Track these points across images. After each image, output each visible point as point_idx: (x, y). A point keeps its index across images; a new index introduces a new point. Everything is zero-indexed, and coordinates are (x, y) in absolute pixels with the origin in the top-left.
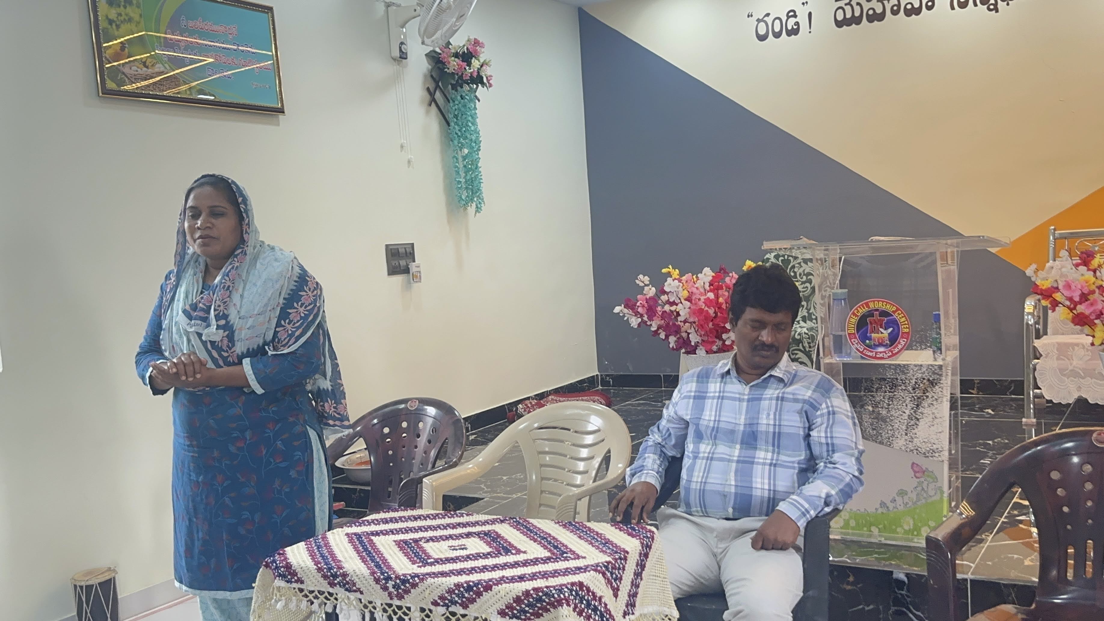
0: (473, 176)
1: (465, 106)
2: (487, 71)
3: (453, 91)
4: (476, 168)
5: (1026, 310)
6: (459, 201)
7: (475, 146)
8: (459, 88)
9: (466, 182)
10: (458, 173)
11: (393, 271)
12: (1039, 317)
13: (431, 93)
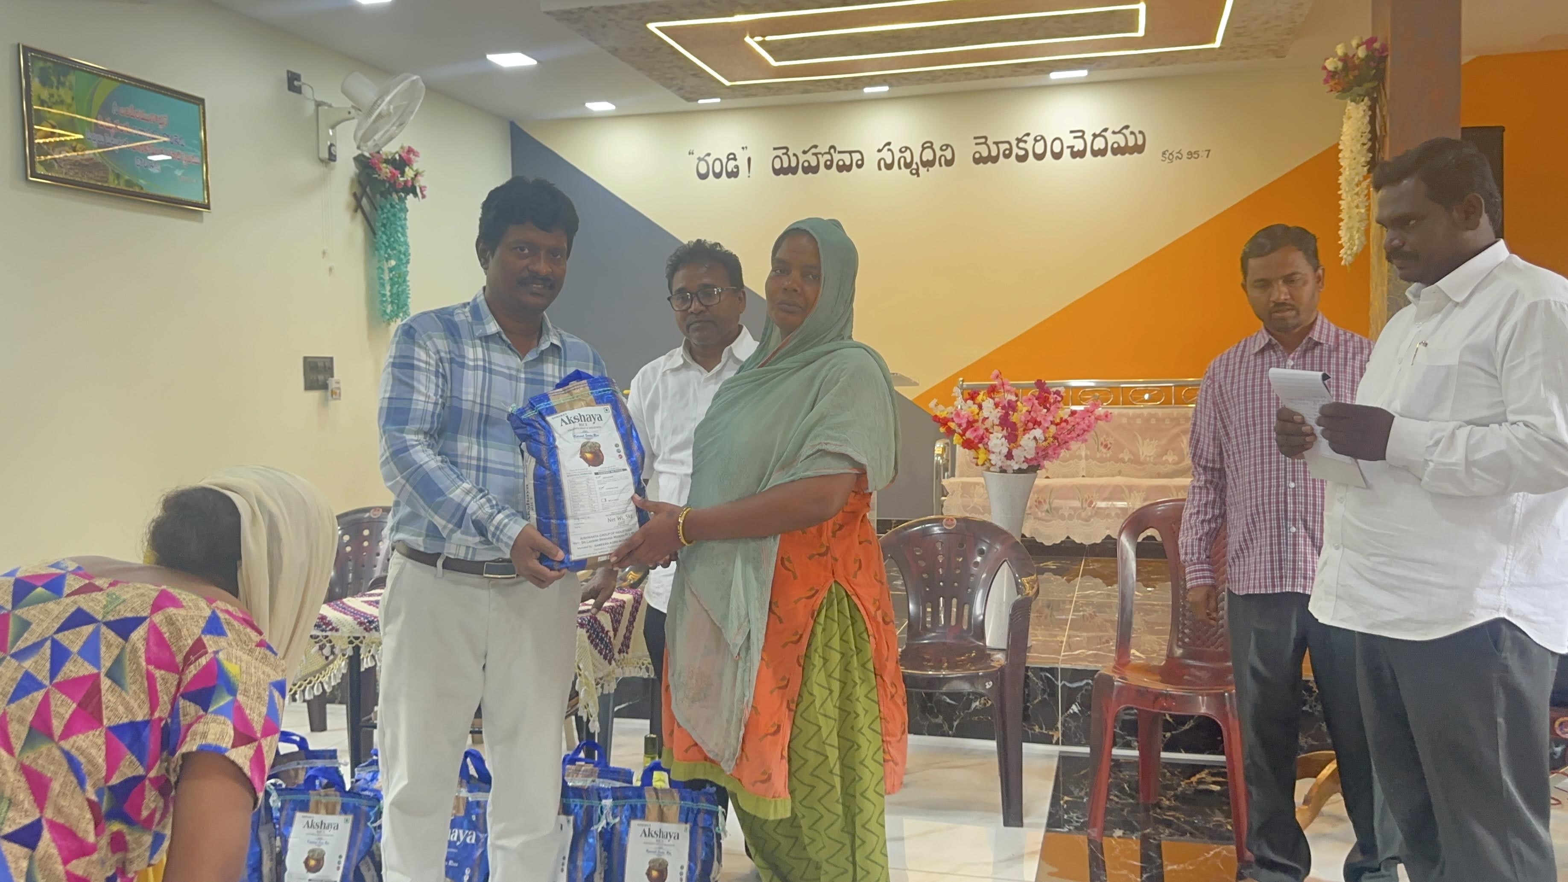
0: (400, 289)
1: (394, 215)
2: (421, 181)
3: (383, 199)
4: (405, 281)
5: (936, 452)
6: (383, 315)
7: (403, 258)
8: (389, 196)
9: (391, 296)
10: (383, 285)
11: (310, 386)
12: (948, 461)
13: (357, 198)
